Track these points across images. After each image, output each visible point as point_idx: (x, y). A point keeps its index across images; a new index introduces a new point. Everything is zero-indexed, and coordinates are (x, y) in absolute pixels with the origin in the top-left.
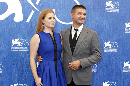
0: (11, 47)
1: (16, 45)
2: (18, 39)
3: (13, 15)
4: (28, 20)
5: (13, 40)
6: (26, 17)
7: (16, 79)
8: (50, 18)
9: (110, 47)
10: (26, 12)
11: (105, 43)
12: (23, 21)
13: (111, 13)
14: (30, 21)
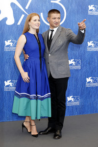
0: (4, 47)
1: (9, 46)
2: (10, 41)
3: (6, 19)
4: (19, 23)
5: (6, 42)
6: (17, 21)
7: (9, 76)
8: (35, 20)
9: (93, 46)
10: (17, 16)
11: (88, 43)
12: (14, 24)
13: (93, 16)
14: (21, 23)
